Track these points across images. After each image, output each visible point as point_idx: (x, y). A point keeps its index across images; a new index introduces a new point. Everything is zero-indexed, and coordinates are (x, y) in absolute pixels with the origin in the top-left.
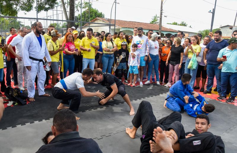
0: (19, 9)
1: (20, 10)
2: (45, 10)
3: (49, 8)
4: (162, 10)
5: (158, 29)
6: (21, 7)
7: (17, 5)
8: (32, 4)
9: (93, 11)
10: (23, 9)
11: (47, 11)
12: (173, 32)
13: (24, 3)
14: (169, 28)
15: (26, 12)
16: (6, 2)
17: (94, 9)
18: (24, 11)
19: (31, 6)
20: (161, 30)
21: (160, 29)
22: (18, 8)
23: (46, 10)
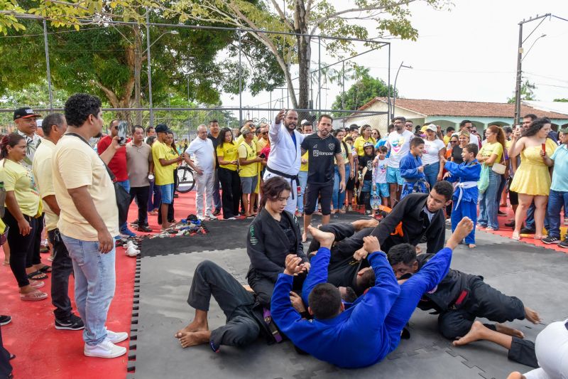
0: (221, 91)
1: (223, 92)
2: (267, 90)
3: (275, 85)
4: (521, 72)
5: (513, 115)
6: (224, 86)
7: (217, 83)
8: (245, 80)
9: (372, 84)
10: (228, 90)
11: (272, 90)
12: (559, 119)
13: (230, 79)
14: (549, 111)
15: (234, 95)
16: (200, 79)
17: (375, 79)
18: (231, 94)
19: (244, 84)
20: (519, 116)
21: (517, 115)
22: (220, 88)
23: (270, 88)
